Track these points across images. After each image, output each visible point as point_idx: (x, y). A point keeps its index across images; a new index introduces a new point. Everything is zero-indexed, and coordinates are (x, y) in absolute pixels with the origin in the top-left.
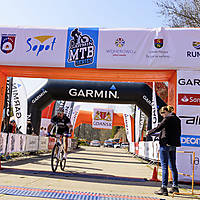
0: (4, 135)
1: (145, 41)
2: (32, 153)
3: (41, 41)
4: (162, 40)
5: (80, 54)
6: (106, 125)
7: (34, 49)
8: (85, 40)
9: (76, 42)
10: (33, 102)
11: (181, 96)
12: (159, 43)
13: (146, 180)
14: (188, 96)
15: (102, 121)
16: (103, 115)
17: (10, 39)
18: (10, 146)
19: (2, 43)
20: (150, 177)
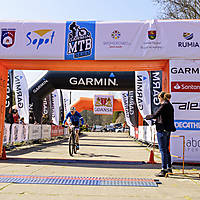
0: (8, 126)
1: (139, 33)
2: (35, 142)
3: (41, 35)
4: (155, 32)
5: (78, 47)
6: (107, 111)
7: (34, 43)
8: (82, 33)
9: (74, 35)
10: (35, 91)
11: (174, 84)
12: (152, 35)
13: (144, 163)
14: (180, 83)
15: (103, 107)
16: (103, 101)
17: (9, 33)
18: (13, 136)
19: (3, 38)
20: (147, 160)
